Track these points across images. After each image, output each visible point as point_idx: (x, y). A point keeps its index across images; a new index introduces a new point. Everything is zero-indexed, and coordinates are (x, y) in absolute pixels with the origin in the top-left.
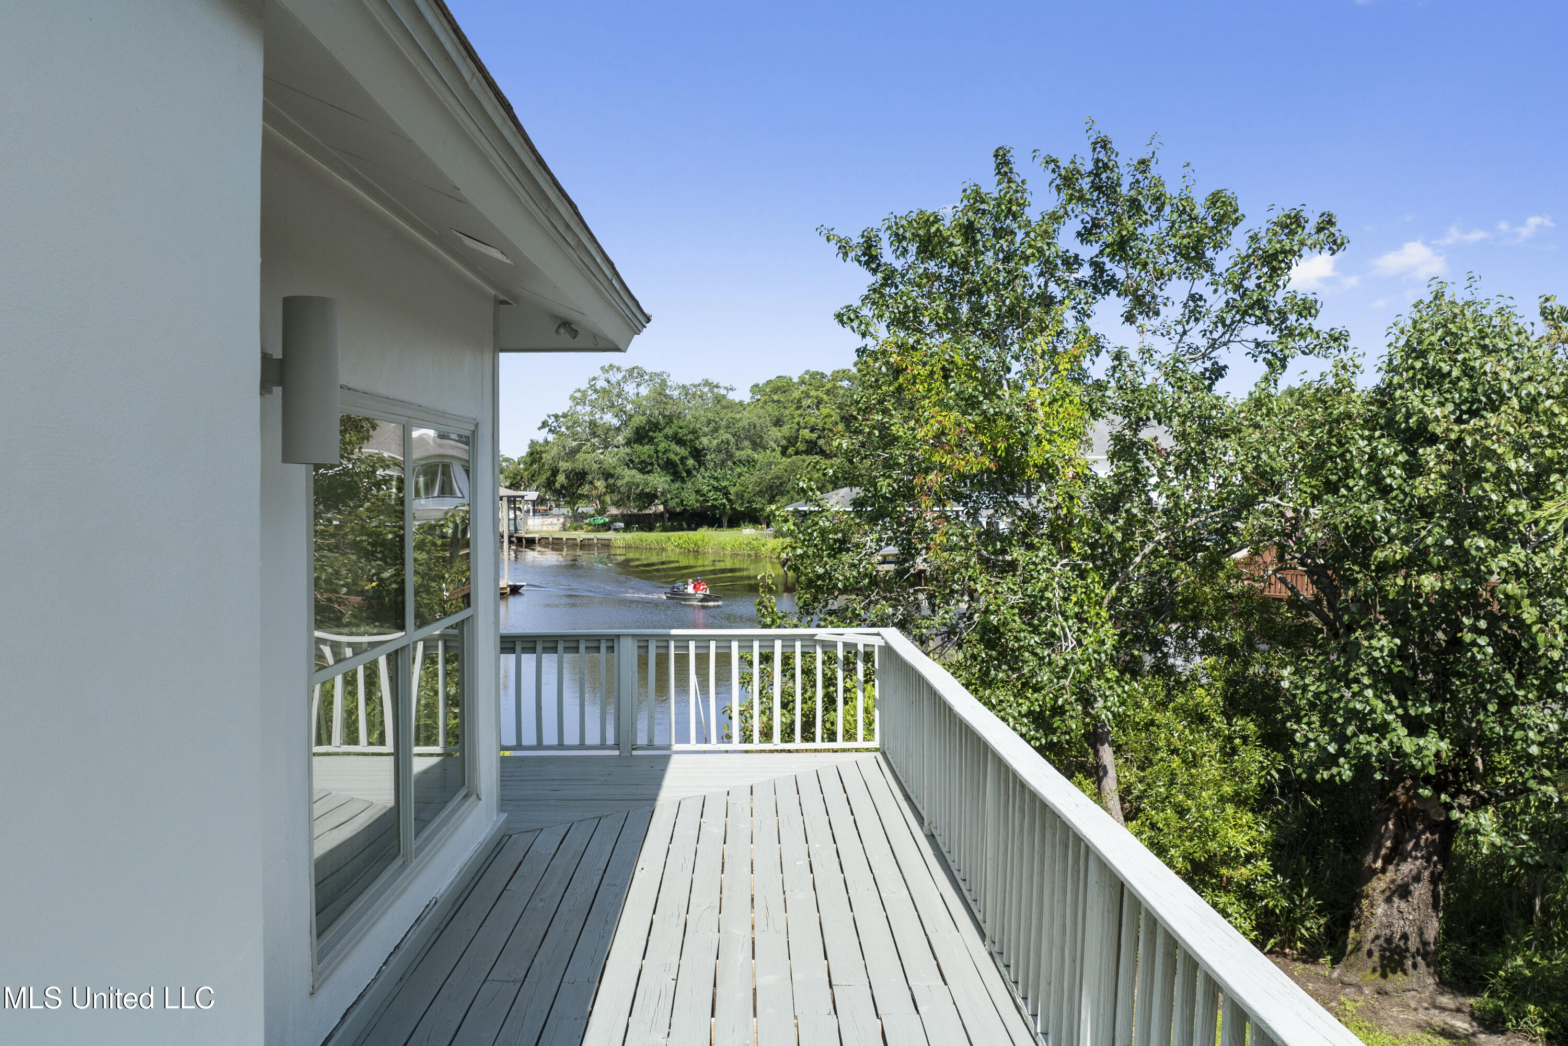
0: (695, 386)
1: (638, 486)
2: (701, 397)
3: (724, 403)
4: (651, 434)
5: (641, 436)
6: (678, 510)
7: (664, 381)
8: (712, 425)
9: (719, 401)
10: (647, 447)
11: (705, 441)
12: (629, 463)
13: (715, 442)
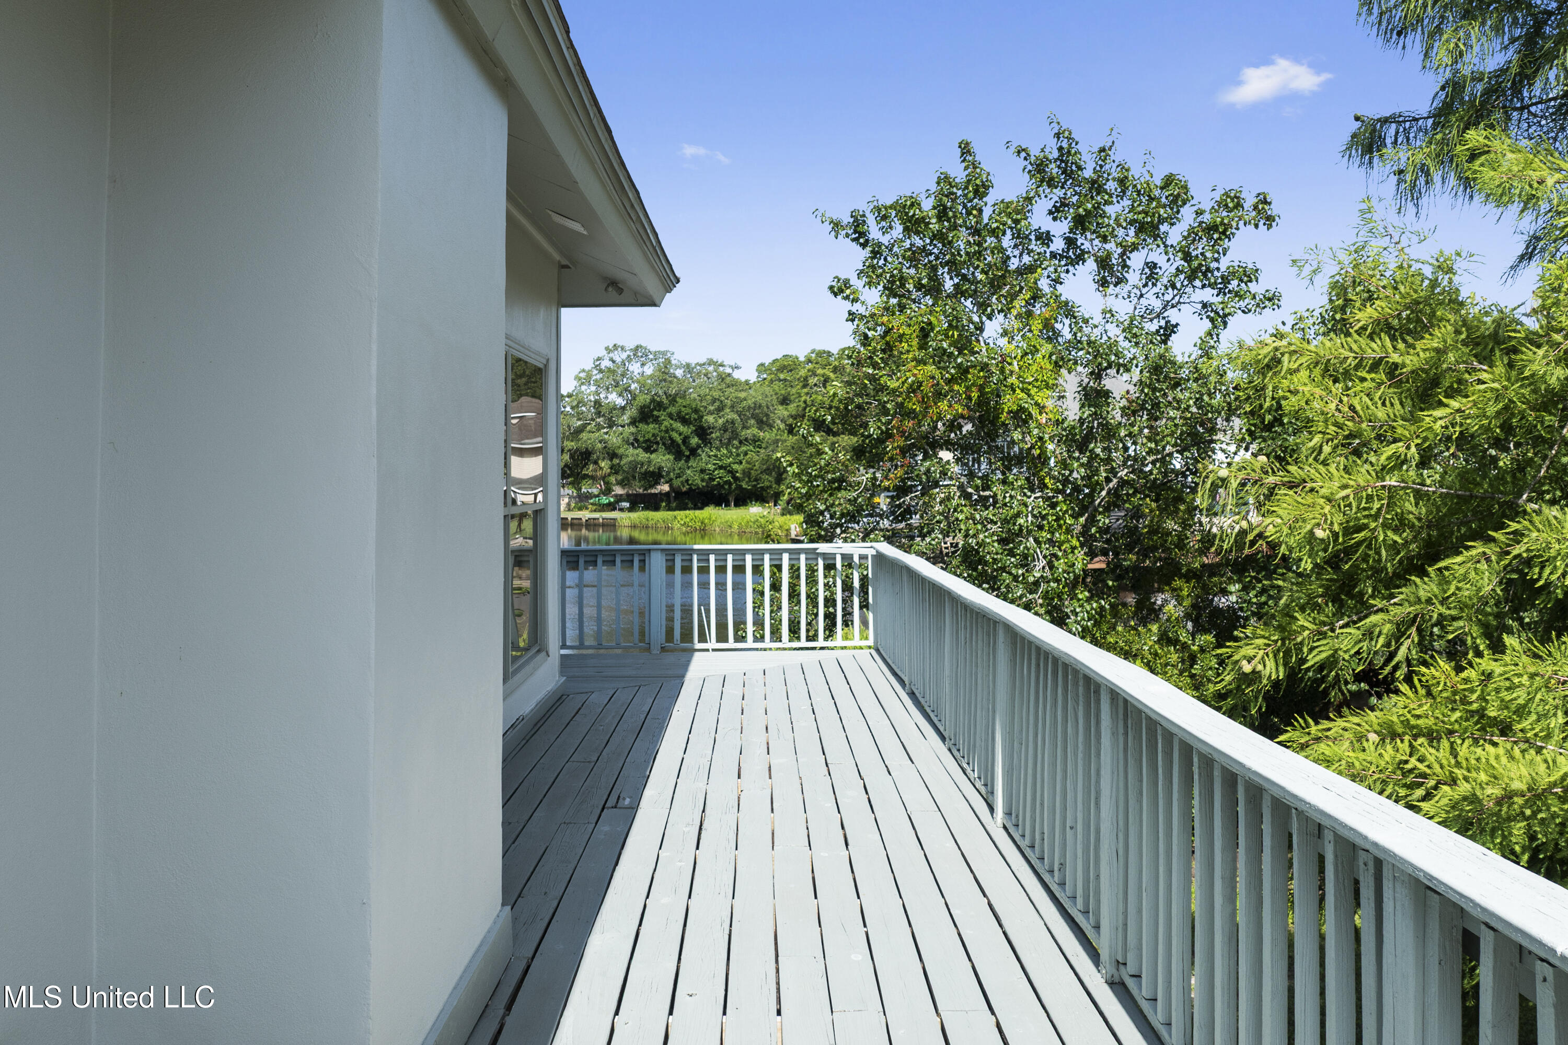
0: (701, 365)
1: (642, 464)
2: (706, 375)
3: (728, 380)
4: (655, 413)
5: (646, 415)
6: (684, 489)
7: (668, 361)
8: (717, 404)
9: (723, 379)
10: (651, 426)
11: (711, 419)
12: (635, 443)
13: (721, 421)
